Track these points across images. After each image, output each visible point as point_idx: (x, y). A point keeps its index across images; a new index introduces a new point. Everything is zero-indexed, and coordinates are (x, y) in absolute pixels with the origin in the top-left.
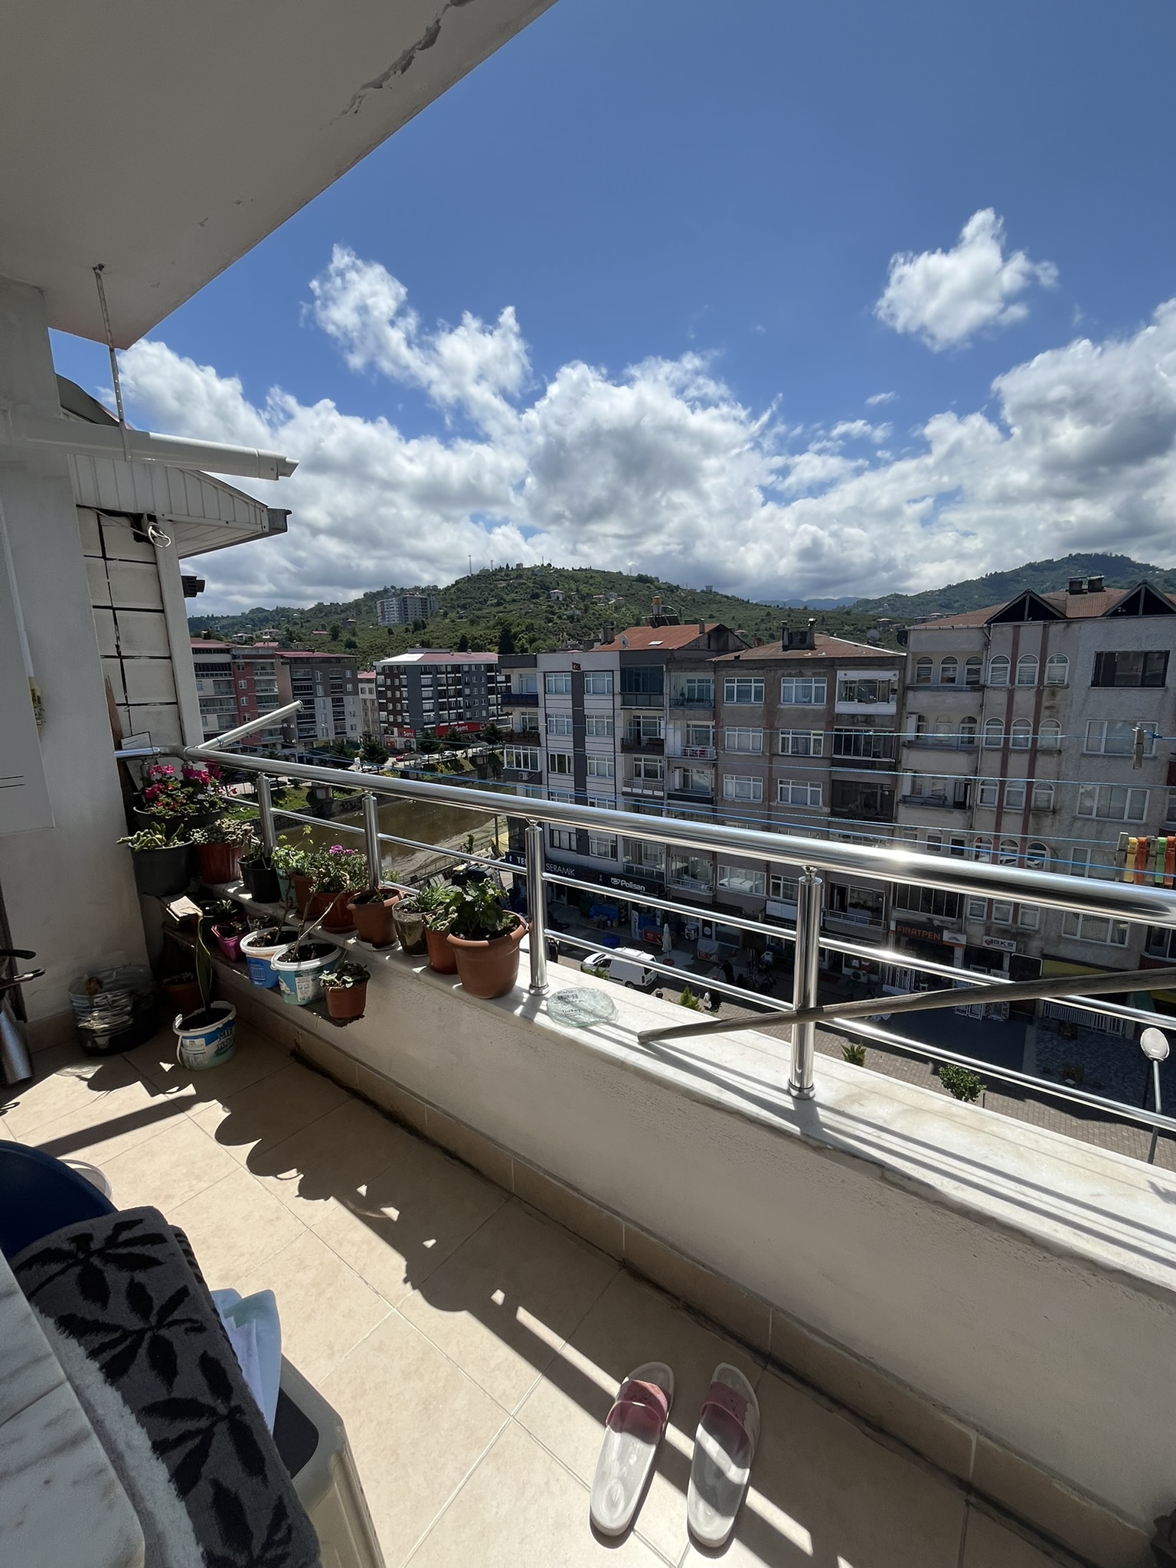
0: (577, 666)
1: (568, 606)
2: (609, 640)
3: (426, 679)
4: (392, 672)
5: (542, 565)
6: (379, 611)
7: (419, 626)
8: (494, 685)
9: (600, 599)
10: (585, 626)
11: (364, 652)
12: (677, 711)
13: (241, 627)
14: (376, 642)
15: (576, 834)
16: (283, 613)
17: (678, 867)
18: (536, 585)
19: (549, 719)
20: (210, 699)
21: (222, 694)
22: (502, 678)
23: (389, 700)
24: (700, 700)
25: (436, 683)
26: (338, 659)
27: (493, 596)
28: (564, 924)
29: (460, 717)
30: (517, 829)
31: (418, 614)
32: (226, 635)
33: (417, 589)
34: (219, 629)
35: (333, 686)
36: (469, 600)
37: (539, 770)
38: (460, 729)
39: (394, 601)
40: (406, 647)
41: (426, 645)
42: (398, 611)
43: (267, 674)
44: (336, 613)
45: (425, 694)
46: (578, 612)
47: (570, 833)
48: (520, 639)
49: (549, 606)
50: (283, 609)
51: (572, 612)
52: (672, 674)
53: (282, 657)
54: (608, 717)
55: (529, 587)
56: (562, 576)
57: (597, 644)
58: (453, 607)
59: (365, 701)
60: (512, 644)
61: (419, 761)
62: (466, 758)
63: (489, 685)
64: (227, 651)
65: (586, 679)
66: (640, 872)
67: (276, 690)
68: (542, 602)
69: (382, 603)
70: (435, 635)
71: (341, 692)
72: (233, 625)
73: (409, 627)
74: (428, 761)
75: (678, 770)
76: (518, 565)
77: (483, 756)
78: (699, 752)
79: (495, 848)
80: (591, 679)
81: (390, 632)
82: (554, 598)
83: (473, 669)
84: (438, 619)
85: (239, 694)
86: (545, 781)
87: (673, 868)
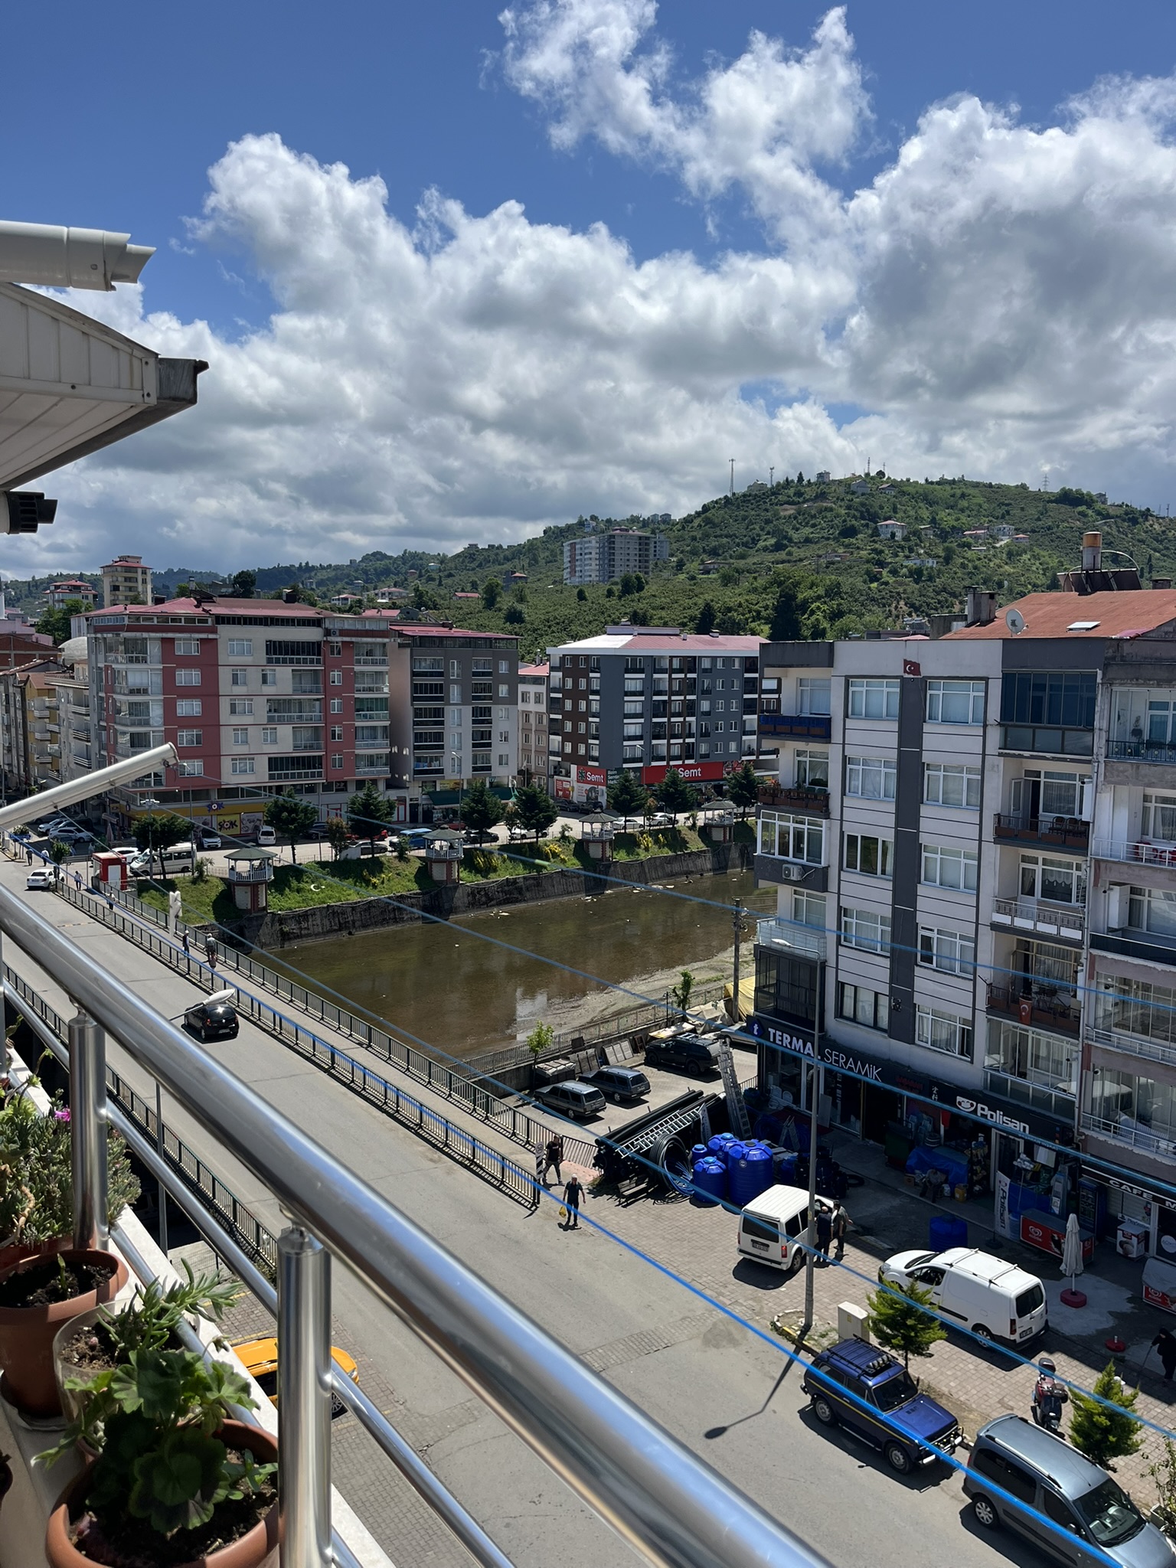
0: (913, 667)
1: (911, 550)
2: (984, 616)
3: (633, 681)
4: (575, 666)
5: (867, 475)
6: (566, 560)
7: (631, 587)
8: (756, 696)
9: (977, 537)
10: (944, 590)
11: (535, 630)
12: (1121, 767)
13: (347, 583)
14: (556, 614)
15: (889, 997)
16: (413, 561)
17: (1107, 1094)
18: (852, 512)
19: (849, 766)
20: (284, 700)
21: (304, 692)
22: (771, 684)
23: (567, 716)
24: (1151, 745)
25: (650, 688)
26: (489, 641)
27: (768, 533)
28: (852, 1177)
29: (688, 751)
30: (774, 973)
31: (632, 564)
32: (324, 596)
33: (634, 520)
34: (314, 586)
35: (477, 688)
36: (725, 540)
37: (823, 864)
38: (687, 773)
39: (593, 542)
40: (606, 623)
41: (639, 620)
42: (599, 559)
43: (374, 663)
44: (497, 562)
45: (629, 708)
46: (931, 563)
47: (876, 994)
48: (813, 612)
49: (874, 550)
50: (415, 556)
51: (918, 562)
52: (1115, 688)
53: (401, 635)
54: (970, 771)
55: (838, 516)
56: (904, 493)
57: (958, 626)
58: (694, 553)
59: (527, 714)
60: (797, 619)
61: (609, 826)
62: (693, 827)
63: (746, 696)
64: (316, 622)
65: (929, 692)
66: (1020, 1093)
67: (386, 690)
68: (861, 544)
69: (573, 546)
70: (658, 602)
71: (490, 698)
72: (335, 580)
73: (615, 588)
74: (625, 828)
75: (1117, 888)
76: (820, 475)
77: (724, 827)
78: (1167, 855)
79: (731, 1003)
80: (941, 693)
81: (581, 596)
82: (885, 535)
83: (719, 665)
84: (666, 574)
85: (329, 692)
86: (833, 886)
87: (1097, 1093)
